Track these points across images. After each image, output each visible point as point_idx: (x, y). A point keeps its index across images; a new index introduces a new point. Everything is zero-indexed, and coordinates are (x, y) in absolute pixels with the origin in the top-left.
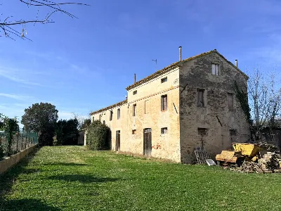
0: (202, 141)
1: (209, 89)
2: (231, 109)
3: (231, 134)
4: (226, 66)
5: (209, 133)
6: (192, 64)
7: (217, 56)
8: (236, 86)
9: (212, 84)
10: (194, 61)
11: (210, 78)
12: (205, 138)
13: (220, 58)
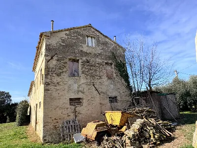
0: (75, 112)
1: (84, 59)
2: (110, 77)
3: (111, 102)
4: (102, 39)
5: (85, 102)
6: (63, 35)
7: (93, 30)
8: (114, 56)
9: (87, 54)
10: (65, 32)
11: (85, 49)
12: (79, 109)
13: (96, 32)
